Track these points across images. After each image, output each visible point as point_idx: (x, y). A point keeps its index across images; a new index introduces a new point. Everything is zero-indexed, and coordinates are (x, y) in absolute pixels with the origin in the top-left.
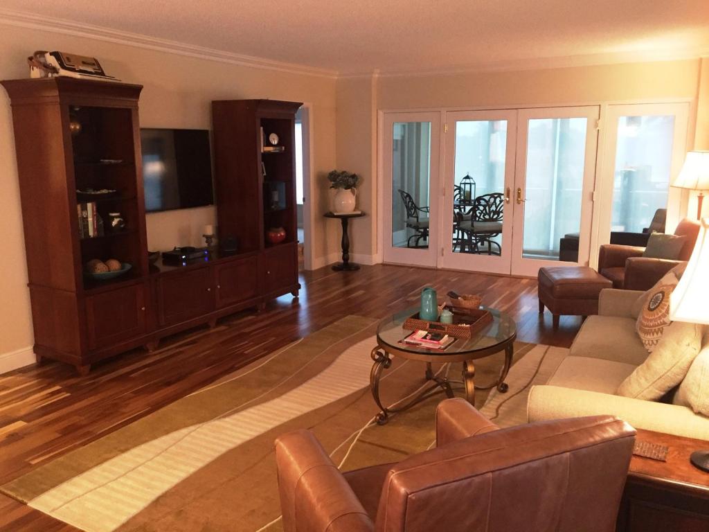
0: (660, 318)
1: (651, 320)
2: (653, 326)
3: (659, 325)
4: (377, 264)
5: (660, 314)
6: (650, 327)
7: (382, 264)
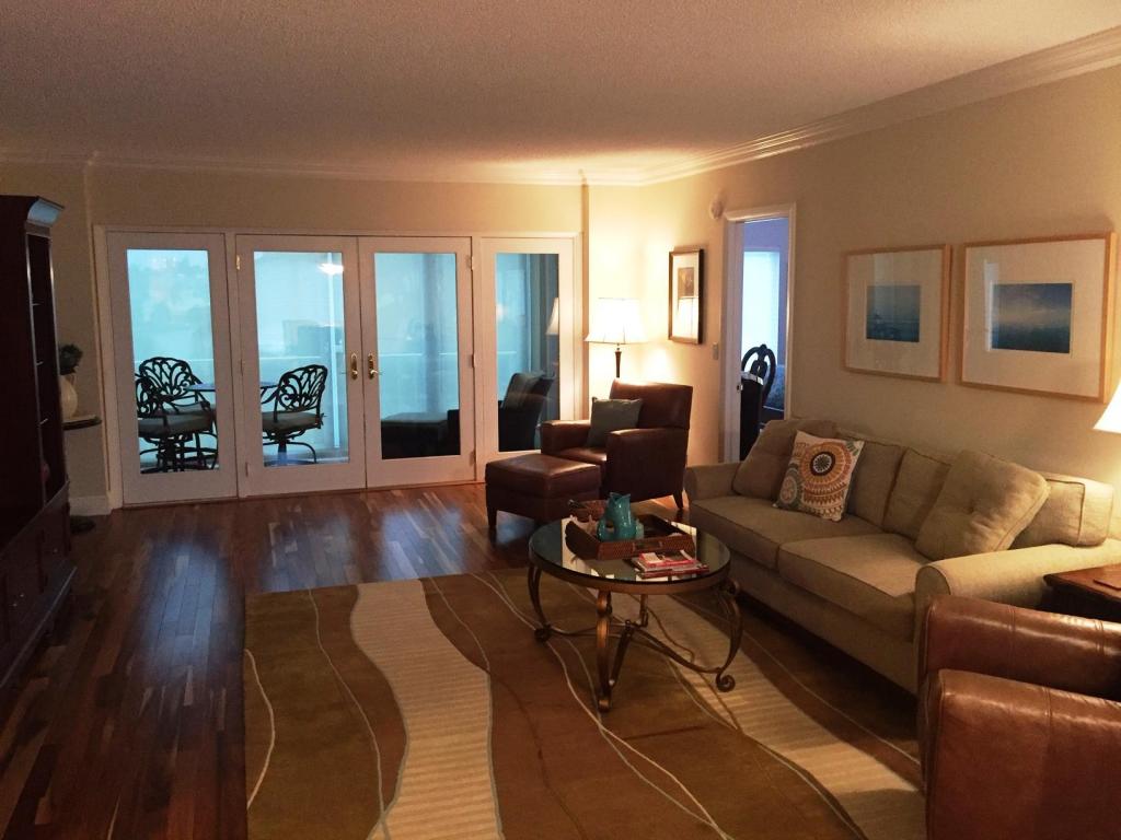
0: (838, 480)
1: (827, 486)
2: (832, 492)
3: (838, 489)
4: (114, 511)
5: (838, 476)
6: (828, 493)
7: (122, 509)
